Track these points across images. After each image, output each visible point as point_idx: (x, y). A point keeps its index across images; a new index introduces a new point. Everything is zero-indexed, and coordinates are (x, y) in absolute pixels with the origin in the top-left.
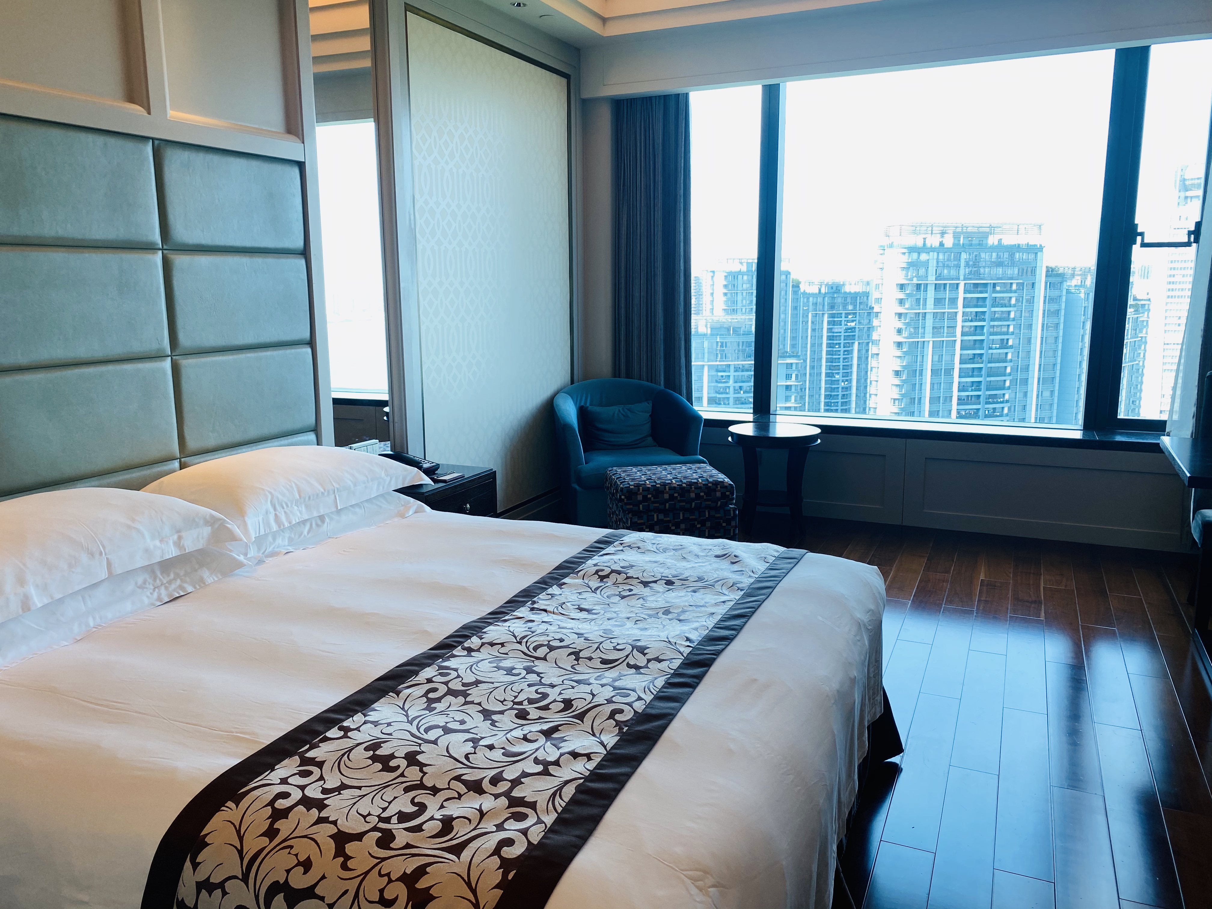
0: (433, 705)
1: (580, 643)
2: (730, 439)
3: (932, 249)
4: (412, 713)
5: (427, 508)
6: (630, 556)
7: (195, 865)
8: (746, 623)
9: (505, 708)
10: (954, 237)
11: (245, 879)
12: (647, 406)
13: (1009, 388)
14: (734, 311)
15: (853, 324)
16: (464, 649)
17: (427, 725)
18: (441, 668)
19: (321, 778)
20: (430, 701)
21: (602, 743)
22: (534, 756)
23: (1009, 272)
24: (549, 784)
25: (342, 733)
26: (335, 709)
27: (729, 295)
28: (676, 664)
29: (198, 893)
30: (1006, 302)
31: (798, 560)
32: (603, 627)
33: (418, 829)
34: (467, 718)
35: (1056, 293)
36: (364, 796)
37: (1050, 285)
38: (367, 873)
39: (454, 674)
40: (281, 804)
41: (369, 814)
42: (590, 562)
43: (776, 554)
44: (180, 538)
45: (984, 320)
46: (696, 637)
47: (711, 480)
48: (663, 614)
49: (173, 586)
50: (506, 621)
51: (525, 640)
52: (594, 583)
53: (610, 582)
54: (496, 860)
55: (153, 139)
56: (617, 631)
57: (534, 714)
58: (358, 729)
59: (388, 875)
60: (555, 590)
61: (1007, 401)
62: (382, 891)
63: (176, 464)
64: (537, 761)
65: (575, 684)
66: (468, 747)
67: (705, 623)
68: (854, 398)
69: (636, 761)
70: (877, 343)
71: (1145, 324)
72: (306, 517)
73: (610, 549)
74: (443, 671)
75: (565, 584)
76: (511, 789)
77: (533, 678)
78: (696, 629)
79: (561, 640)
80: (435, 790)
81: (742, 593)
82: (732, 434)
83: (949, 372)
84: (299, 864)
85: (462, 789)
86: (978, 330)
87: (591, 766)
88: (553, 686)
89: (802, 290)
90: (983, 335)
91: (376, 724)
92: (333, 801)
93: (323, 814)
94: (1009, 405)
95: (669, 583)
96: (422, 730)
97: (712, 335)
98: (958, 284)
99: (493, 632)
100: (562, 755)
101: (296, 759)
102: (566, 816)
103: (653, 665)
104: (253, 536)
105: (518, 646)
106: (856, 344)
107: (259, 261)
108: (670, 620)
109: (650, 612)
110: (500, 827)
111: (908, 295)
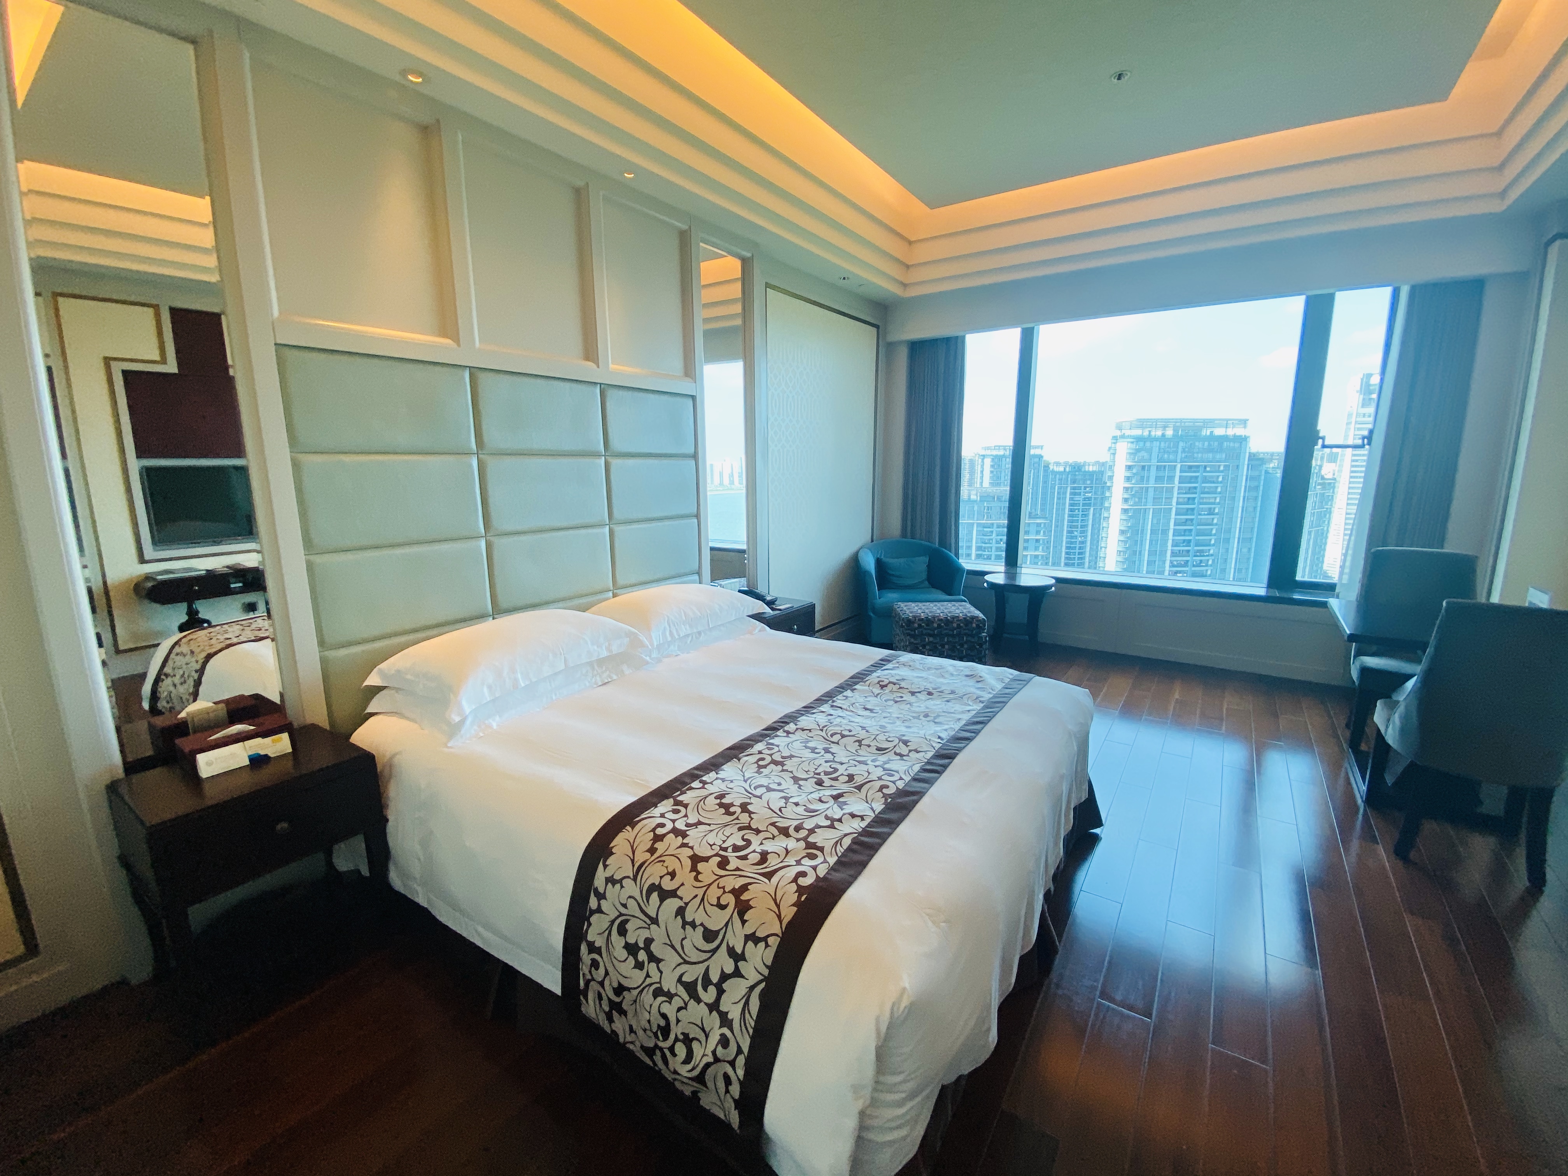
0: (761, 770)
1: (862, 734)
2: (985, 585)
3: (1156, 439)
4: (747, 775)
5: (767, 628)
6: (903, 672)
7: (605, 866)
8: (983, 728)
9: (809, 776)
10: (1174, 430)
11: (635, 879)
12: (926, 559)
13: (1214, 545)
14: (999, 484)
15: (1090, 495)
16: (784, 731)
17: (756, 784)
18: (768, 744)
19: (686, 816)
20: (760, 767)
21: (872, 809)
22: (825, 813)
23: (1218, 456)
24: (834, 835)
25: (701, 785)
26: (698, 768)
27: (995, 473)
28: (929, 755)
29: (606, 884)
30: (1215, 479)
31: (1028, 681)
32: (880, 723)
33: (744, 858)
34: (783, 782)
35: (1256, 473)
36: (712, 831)
37: (1251, 467)
38: (710, 885)
39: (776, 749)
40: (660, 831)
41: (714, 844)
42: (875, 675)
43: (1011, 677)
44: (609, 645)
45: (1196, 493)
46: (944, 735)
47: (969, 615)
48: (924, 717)
49: (605, 675)
50: (814, 713)
51: (825, 729)
52: (877, 690)
53: (887, 690)
54: (794, 887)
55: (601, 384)
56: (889, 727)
57: (827, 782)
58: (711, 783)
59: (723, 888)
60: (848, 693)
61: (1212, 555)
62: (719, 898)
63: (611, 594)
64: (827, 818)
65: (857, 763)
66: (782, 803)
67: (953, 726)
68: (1088, 549)
69: (894, 824)
70: (1108, 509)
71: (1330, 498)
72: (689, 632)
73: (890, 666)
74: (770, 746)
75: (855, 689)
76: (808, 836)
77: (829, 756)
78: (946, 730)
79: (850, 731)
80: (758, 831)
81: (982, 705)
82: (987, 582)
83: (1165, 532)
84: (668, 873)
85: (776, 832)
86: (1191, 500)
87: (864, 824)
88: (842, 764)
89: (1051, 469)
90: (1194, 504)
91: (723, 780)
92: (692, 832)
93: (685, 841)
94: (1213, 558)
95: (930, 694)
96: (752, 788)
97: (980, 501)
98: (1175, 466)
99: (805, 721)
100: (844, 814)
101: (671, 801)
102: (843, 859)
103: (913, 755)
104: (655, 644)
105: (820, 733)
106: (1092, 509)
107: (665, 462)
108: (928, 721)
109: (914, 715)
110: (798, 862)
111: (1134, 474)
